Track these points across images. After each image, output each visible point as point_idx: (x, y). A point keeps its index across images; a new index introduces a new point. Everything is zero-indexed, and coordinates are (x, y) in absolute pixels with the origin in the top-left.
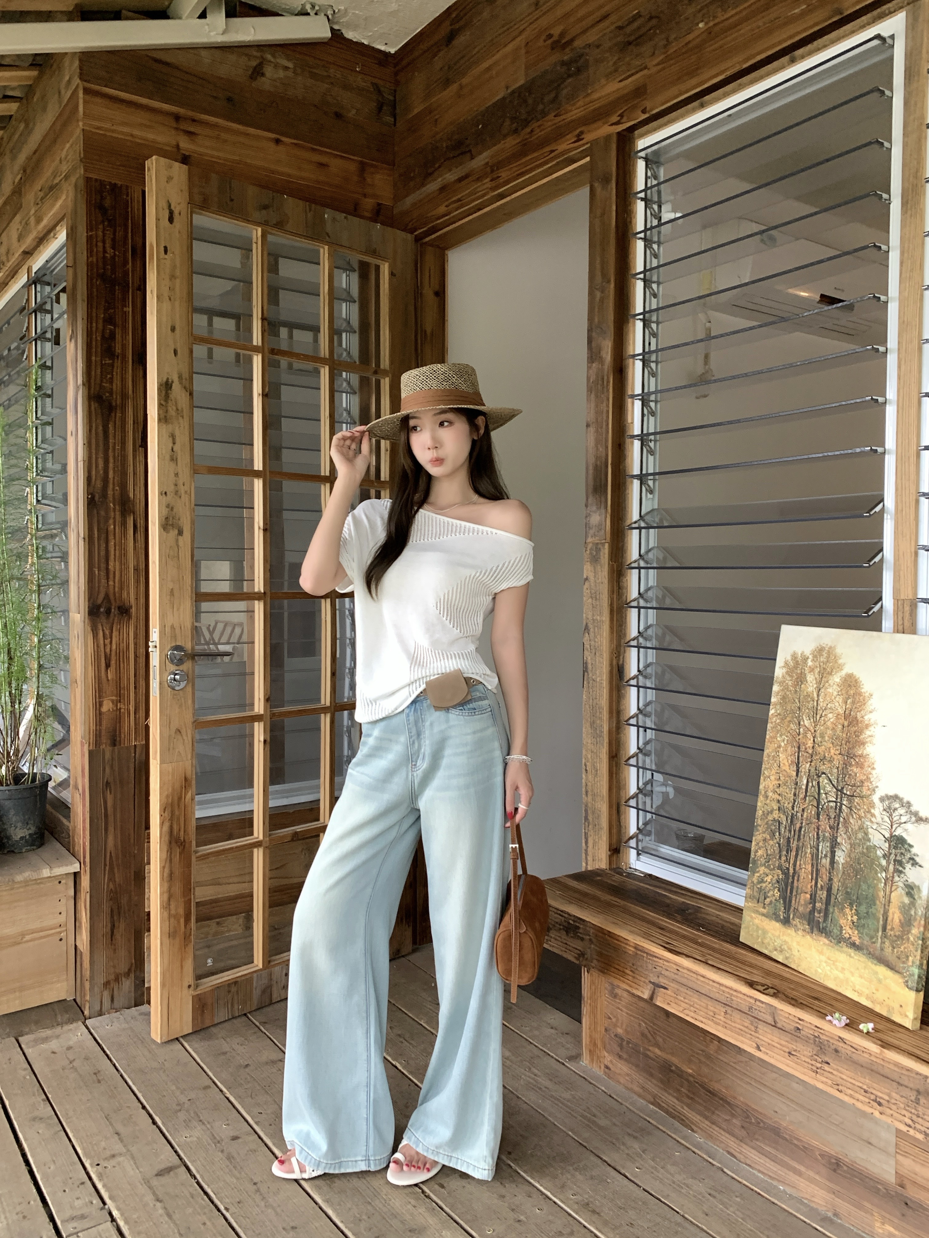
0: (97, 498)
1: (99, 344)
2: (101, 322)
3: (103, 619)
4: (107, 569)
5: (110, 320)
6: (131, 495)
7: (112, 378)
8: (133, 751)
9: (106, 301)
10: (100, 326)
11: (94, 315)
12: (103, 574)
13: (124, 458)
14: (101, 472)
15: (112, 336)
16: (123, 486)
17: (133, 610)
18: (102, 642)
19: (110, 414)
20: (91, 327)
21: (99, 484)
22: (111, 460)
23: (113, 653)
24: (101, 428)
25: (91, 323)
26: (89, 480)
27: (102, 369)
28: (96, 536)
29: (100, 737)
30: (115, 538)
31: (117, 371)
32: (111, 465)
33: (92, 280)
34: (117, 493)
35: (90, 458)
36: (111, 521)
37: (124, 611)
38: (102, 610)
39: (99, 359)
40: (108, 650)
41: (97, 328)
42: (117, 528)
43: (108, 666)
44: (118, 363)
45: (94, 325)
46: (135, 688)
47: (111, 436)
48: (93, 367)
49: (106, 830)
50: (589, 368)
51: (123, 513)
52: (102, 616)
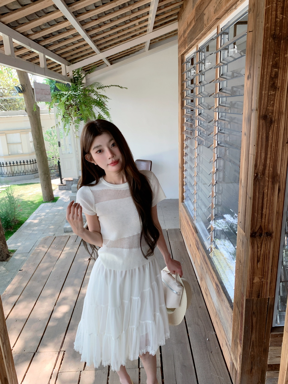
0: (259, 176)
1: (268, 82)
2: (270, 67)
3: (258, 238)
4: (262, 214)
5: (276, 65)
6: (279, 172)
7: (274, 104)
8: (267, 300)
9: (275, 53)
10: (269, 70)
11: (266, 63)
12: (259, 216)
13: (276, 151)
14: (263, 161)
15: (276, 76)
16: (275, 167)
17: (274, 234)
18: (256, 250)
19: (271, 126)
20: (264, 72)
21: (261, 168)
22: (269, 153)
23: (261, 255)
24: (265, 135)
25: (264, 70)
26: (256, 166)
27: (268, 98)
28: (257, 196)
29: (252, 293)
30: (267, 197)
31: (277, 97)
32: (269, 156)
33: (266, 40)
34: (271, 172)
35: (257, 153)
36: (266, 188)
37: (269, 234)
38: (257, 234)
39: (266, 92)
40: (259, 254)
41: (267, 72)
42: (269, 191)
43: (258, 261)
44: (278, 93)
45: (266, 70)
46: (271, 272)
47: (270, 139)
48: (263, 98)
49: (252, 332)
51: (273, 183)
52: (257, 237)
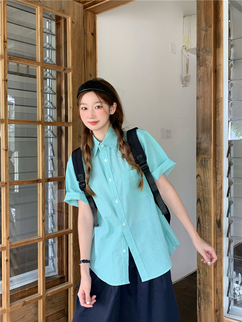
50: (198, 69)
